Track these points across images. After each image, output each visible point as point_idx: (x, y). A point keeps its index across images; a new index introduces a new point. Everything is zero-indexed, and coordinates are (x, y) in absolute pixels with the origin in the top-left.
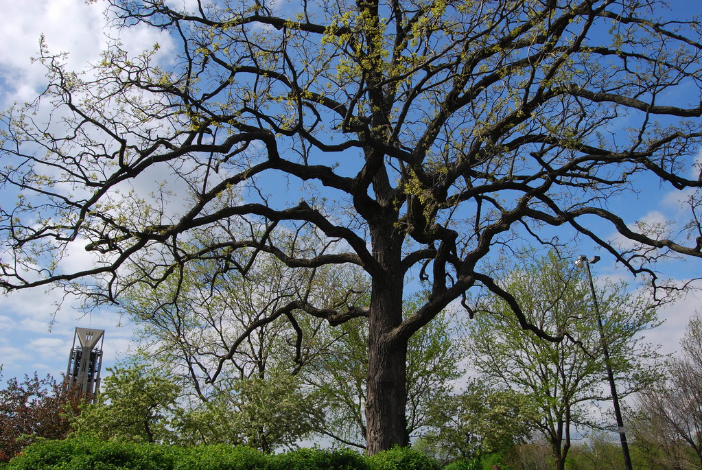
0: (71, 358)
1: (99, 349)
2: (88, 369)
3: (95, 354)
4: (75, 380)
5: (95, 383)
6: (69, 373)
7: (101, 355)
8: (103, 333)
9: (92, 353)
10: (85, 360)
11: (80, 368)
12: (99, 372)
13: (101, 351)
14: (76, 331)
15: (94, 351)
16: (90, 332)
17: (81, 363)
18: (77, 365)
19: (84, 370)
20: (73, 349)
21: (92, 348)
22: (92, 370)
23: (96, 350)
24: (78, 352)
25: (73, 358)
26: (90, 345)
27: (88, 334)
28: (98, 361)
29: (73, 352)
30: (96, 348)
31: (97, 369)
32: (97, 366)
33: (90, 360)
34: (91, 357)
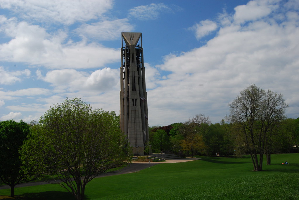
0: (122, 55)
2: (136, 61)
3: (138, 50)
4: (128, 70)
6: (123, 65)
7: (142, 51)
8: (141, 35)
9: (136, 49)
10: (133, 54)
11: (130, 61)
12: (142, 63)
13: (142, 48)
14: (122, 36)
15: (137, 48)
17: (130, 58)
18: (128, 59)
19: (133, 61)
20: (122, 48)
21: (136, 46)
22: (138, 62)
24: (127, 50)
25: (124, 55)
26: (134, 43)
27: (131, 37)
28: (141, 55)
29: (123, 50)
30: (139, 46)
31: (141, 61)
32: (141, 59)
33: (136, 54)
34: (136, 52)
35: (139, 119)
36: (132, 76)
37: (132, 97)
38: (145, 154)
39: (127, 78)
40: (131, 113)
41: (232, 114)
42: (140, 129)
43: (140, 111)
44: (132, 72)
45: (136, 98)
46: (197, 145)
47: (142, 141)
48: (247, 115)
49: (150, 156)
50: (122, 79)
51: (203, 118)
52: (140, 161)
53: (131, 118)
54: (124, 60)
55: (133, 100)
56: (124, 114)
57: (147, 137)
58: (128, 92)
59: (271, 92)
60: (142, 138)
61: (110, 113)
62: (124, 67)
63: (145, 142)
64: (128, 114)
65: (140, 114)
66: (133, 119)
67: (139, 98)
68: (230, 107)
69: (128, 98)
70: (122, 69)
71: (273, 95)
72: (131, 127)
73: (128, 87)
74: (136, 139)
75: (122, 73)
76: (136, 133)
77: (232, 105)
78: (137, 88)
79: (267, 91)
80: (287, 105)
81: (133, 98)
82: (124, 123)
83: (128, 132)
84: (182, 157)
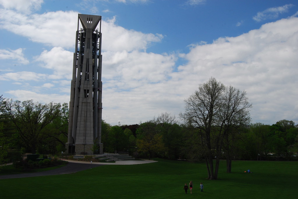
0: (77, 39)
1: (99, 31)
2: (92, 47)
3: (96, 35)
4: (82, 57)
5: (98, 59)
6: (77, 51)
7: (100, 36)
8: (100, 18)
9: (93, 34)
10: (89, 39)
11: (85, 47)
12: (100, 49)
13: (100, 33)
14: (79, 18)
15: (95, 32)
16: (90, 18)
17: (86, 43)
18: (82, 44)
19: (88, 47)
20: (78, 31)
21: (93, 30)
22: (95, 49)
23: (97, 31)
24: (82, 34)
25: (79, 39)
26: (91, 27)
27: (89, 19)
28: (99, 41)
29: (78, 34)
30: (96, 30)
31: (98, 48)
32: (98, 46)
33: (92, 40)
34: (93, 37)
35: (90, 113)
36: (86, 63)
37: (84, 87)
38: (95, 153)
39: (80, 65)
40: (82, 106)
41: (188, 112)
42: (90, 124)
43: (92, 104)
44: (86, 59)
45: (88, 89)
46: (156, 146)
47: (92, 138)
48: (205, 114)
49: (98, 156)
50: (75, 66)
51: (169, 117)
52: (85, 161)
53: (81, 111)
54: (79, 45)
55: (85, 90)
56: (74, 106)
57: (98, 134)
58: (80, 82)
59: (233, 89)
60: (92, 135)
61: (62, 105)
62: (78, 53)
63: (96, 139)
64: (78, 107)
65: (92, 107)
66: (83, 112)
67: (92, 89)
68: (185, 103)
69: (79, 89)
70: (75, 55)
71: (236, 92)
72: (80, 122)
73: (81, 76)
74: (85, 135)
75: (75, 59)
76: (86, 129)
77: (188, 102)
78: (91, 78)
79: (229, 87)
80: (251, 105)
81: (85, 89)
82: (73, 117)
83: (76, 127)
84: (138, 158)
